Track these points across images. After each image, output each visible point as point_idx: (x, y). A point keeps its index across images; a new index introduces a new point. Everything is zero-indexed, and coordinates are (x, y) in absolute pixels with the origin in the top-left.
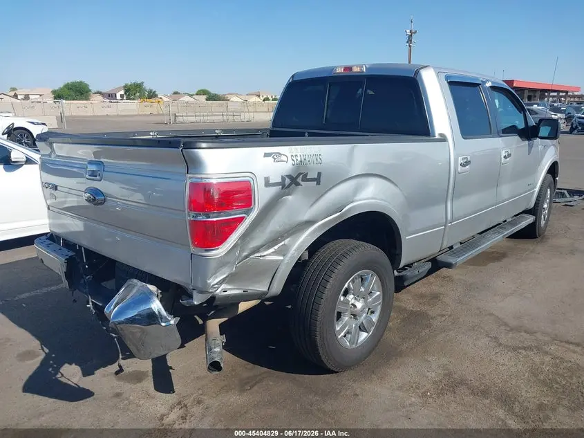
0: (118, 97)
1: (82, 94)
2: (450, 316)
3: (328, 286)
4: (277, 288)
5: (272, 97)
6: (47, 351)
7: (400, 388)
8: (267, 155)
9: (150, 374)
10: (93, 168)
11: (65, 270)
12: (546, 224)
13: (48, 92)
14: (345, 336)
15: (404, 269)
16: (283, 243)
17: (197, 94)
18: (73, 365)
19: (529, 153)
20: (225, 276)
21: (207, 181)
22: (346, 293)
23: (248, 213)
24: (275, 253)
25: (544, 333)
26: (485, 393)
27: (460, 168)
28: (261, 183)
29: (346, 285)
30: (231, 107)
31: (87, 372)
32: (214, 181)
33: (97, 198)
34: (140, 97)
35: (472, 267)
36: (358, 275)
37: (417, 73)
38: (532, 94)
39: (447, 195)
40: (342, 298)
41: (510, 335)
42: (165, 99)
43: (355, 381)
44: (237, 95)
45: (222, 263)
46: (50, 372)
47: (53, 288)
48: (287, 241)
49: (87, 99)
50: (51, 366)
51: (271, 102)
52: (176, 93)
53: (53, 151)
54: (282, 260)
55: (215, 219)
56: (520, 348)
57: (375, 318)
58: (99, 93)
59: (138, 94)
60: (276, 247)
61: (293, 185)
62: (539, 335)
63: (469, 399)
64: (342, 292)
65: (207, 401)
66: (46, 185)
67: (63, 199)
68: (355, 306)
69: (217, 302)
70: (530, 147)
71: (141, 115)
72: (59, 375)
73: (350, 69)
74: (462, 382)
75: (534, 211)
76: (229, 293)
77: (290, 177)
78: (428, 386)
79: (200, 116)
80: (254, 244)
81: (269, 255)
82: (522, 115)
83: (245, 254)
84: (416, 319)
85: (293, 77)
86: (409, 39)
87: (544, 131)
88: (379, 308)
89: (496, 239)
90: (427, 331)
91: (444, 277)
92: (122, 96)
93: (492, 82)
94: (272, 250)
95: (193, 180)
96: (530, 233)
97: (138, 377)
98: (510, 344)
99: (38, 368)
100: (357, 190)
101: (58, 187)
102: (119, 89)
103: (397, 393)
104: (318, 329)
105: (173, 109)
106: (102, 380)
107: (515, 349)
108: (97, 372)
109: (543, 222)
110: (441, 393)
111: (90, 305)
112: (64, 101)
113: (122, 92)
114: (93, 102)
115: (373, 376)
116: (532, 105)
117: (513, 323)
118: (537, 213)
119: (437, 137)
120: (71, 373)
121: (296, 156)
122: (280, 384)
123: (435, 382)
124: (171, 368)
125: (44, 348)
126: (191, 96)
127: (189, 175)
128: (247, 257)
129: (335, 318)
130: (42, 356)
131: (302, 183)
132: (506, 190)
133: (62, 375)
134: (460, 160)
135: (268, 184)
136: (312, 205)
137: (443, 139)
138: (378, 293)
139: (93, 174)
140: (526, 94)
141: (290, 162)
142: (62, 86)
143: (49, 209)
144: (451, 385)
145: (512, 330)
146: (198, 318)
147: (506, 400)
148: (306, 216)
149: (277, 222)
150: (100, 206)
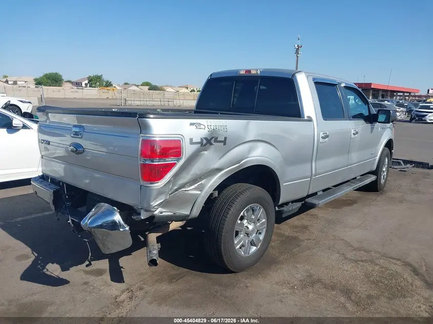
0: (83, 85)
1: (56, 82)
2: (314, 240)
3: (230, 212)
4: (196, 212)
5: (197, 89)
6: (36, 255)
7: (277, 283)
8: (192, 124)
9: (108, 270)
10: (77, 130)
11: (52, 198)
12: (385, 182)
13: (31, 80)
14: (240, 248)
15: (282, 205)
16: (200, 183)
17: (142, 85)
18: (55, 264)
19: (372, 132)
20: (161, 201)
21: (153, 139)
22: (242, 218)
23: (178, 161)
24: (195, 189)
25: (376, 252)
26: (333, 288)
27: (321, 140)
28: (187, 141)
29: (242, 214)
30: (167, 96)
31: (65, 268)
32: (157, 139)
33: (78, 150)
34: (100, 86)
35: (331, 209)
36: (251, 207)
37: (294, 75)
38: (384, 93)
39: (312, 157)
40: (239, 222)
41: (354, 252)
42: (118, 88)
43: (247, 278)
44: (171, 87)
45: (160, 192)
46: (39, 268)
47: (39, 215)
48: (203, 182)
49: (60, 86)
50: (40, 264)
51: (196, 93)
52: (126, 84)
53: (48, 118)
54: (200, 194)
55: (157, 163)
56: (360, 261)
57: (261, 237)
58: (69, 81)
59: (98, 83)
60: (196, 185)
61: (208, 145)
62: (373, 254)
63: (323, 291)
64: (239, 218)
65: (146, 288)
66: (42, 141)
67: (54, 151)
68: (248, 228)
69: (155, 220)
70: (372, 128)
71: (101, 99)
72: (45, 270)
73: (249, 71)
74: (319, 281)
75: (376, 172)
76: (163, 214)
77: (206, 139)
78: (295, 283)
79: (144, 101)
80: (181, 181)
81: (191, 190)
82: (367, 107)
83: (176, 188)
84: (290, 241)
85: (211, 75)
86: (297, 51)
87: (382, 118)
88: (265, 230)
89: (347, 190)
90: (297, 249)
91: (312, 215)
92: (86, 84)
93: (346, 84)
94: (193, 187)
95: (144, 138)
96: (373, 188)
97: (100, 272)
98: (353, 258)
99: (31, 265)
100: (250, 150)
101: (51, 143)
102: (84, 80)
103: (275, 286)
104: (222, 242)
105: (124, 95)
106: (75, 274)
107: (356, 261)
108: (71, 269)
109: (383, 181)
110: (304, 287)
111: (70, 221)
112: (44, 87)
113: (87, 82)
114: (65, 88)
115: (259, 275)
116: (384, 101)
117: (356, 245)
118: (378, 174)
119: (306, 118)
120: (53, 269)
121: (210, 126)
122: (196, 279)
123: (300, 281)
124: (122, 267)
125: (35, 253)
126: (137, 86)
127: (141, 135)
128: (177, 190)
129: (234, 235)
130: (33, 258)
131: (214, 143)
132: (355, 157)
133: (47, 270)
134: (322, 135)
135: (192, 142)
136: (220, 158)
137: (310, 120)
138: (264, 220)
139: (76, 134)
140: (381, 93)
141: (207, 129)
142: (42, 76)
143: (42, 158)
144: (311, 282)
145: (355, 249)
146: (141, 237)
147: (347, 292)
148: (217, 165)
149: (197, 168)
150: (80, 155)
